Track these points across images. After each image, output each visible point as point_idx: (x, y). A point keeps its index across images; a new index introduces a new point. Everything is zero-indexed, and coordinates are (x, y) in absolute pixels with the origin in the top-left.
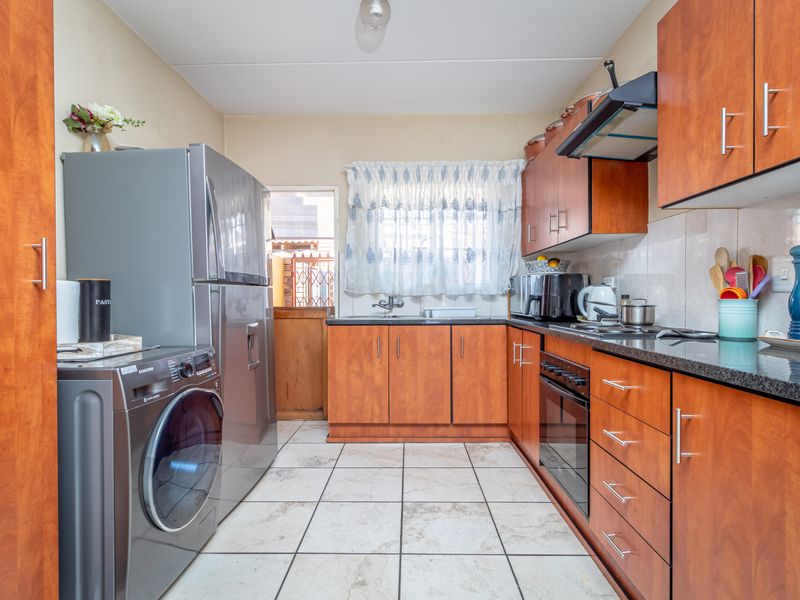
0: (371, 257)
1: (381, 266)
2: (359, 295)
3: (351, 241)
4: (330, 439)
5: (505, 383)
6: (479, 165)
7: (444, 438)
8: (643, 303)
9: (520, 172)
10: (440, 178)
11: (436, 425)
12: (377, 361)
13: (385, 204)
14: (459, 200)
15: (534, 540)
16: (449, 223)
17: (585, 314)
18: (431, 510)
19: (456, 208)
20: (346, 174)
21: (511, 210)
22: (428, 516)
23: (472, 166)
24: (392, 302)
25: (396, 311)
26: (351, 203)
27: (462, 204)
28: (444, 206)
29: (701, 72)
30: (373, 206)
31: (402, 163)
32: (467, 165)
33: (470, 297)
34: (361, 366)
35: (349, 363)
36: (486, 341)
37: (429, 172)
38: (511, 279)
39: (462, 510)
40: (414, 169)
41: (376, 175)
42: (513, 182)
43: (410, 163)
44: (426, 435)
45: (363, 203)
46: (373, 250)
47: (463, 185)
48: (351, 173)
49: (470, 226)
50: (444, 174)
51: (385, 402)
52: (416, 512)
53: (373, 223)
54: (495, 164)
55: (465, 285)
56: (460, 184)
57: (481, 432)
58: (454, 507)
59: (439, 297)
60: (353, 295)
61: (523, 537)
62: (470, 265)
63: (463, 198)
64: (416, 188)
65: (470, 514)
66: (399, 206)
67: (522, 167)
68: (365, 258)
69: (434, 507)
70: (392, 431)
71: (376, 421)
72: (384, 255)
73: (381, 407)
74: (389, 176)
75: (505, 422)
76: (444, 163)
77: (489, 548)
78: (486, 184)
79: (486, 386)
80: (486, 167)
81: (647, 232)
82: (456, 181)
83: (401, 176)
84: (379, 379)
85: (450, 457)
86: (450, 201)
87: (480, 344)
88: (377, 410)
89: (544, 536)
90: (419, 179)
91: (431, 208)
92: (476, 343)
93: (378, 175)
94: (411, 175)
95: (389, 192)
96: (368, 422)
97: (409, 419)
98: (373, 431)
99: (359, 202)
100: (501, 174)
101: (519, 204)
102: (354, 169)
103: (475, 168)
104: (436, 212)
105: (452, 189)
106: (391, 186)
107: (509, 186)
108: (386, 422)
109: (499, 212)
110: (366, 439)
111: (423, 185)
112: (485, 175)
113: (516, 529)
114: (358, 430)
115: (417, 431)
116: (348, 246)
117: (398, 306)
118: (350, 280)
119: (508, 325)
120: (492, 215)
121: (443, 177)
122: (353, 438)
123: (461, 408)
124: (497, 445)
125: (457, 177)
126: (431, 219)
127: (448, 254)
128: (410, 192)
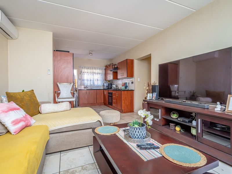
10: (93, 69)
11: (94, 103)
12: (86, 95)
13: (86, 72)
16: (95, 75)
17: (112, 88)
26: (80, 72)
27: (97, 73)
28: (94, 73)
30: (84, 72)
33: (98, 86)
34: (84, 96)
35: (82, 95)
38: (103, 84)
40: (90, 67)
42: (104, 70)
44: (93, 105)
45: (82, 72)
48: (80, 68)
49: (98, 76)
53: (84, 75)
62: (98, 82)
66: (88, 73)
67: (105, 68)
68: (82, 80)
70: (88, 105)
72: (85, 80)
74: (86, 68)
75: (103, 102)
76: (94, 67)
78: (100, 70)
79: (101, 98)
80: (100, 68)
83: (88, 68)
87: (100, 92)
88: (86, 102)
91: (92, 73)
93: (84, 68)
95: (86, 70)
100: (102, 69)
103: (98, 68)
105: (95, 71)
111: (91, 70)
117: (87, 88)
120: (101, 74)
122: (83, 106)
125: (96, 69)
126: (92, 75)
127: (95, 80)
128: (89, 71)
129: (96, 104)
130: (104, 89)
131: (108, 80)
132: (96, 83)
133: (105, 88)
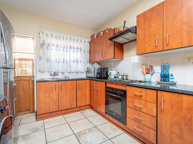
0: (48, 60)
1: (52, 63)
2: (44, 72)
3: (41, 55)
4: (37, 120)
5: (89, 94)
6: (80, 38)
7: (74, 112)
8: (125, 74)
9: (89, 42)
10: (69, 40)
11: (72, 108)
12: (54, 92)
13: (53, 45)
14: (74, 46)
15: (112, 133)
16: (72, 53)
17: (110, 77)
18: (84, 134)
19: (74, 49)
20: (39, 34)
21: (87, 51)
22: (84, 135)
23: (78, 38)
24: (55, 74)
25: (56, 77)
26: (41, 43)
27: (75, 48)
28: (71, 48)
29: (149, 29)
30: (49, 45)
31: (59, 34)
32: (77, 38)
33: (77, 73)
34: (49, 94)
35: (45, 94)
36: (85, 84)
37: (67, 38)
38: (87, 68)
39: (91, 131)
40: (62, 36)
41: (50, 36)
42: (87, 44)
43: (61, 34)
44: (69, 111)
45: (45, 43)
46: (49, 58)
47: (75, 43)
49: (77, 54)
50: (70, 39)
51: (57, 104)
52: (80, 136)
53: (49, 50)
54: (83, 39)
55: (76, 69)
56: (75, 42)
57: (83, 108)
58: (89, 131)
59: (70, 73)
60: (41, 72)
61: (110, 133)
62: (78, 64)
63: (76, 46)
64: (63, 42)
65: (94, 131)
66: (57, 46)
67: (90, 41)
68: (46, 61)
69: (84, 132)
70: (59, 113)
71: (54, 111)
72: (53, 60)
73: (56, 106)
74: (54, 37)
75: (90, 104)
76: (71, 36)
77: (105, 139)
78: (81, 43)
79: (85, 96)
80: (81, 39)
81: (123, 59)
82: (74, 41)
83: (58, 37)
84: (55, 98)
85: (78, 116)
86: (72, 47)
87: (84, 85)
88: (55, 107)
89: (113, 131)
90: (63, 39)
91: (67, 48)
92: (83, 85)
93: (51, 36)
94: (61, 37)
95: (54, 41)
96: (52, 111)
97: (65, 108)
98: (53, 114)
99: (44, 43)
100: (85, 42)
101: (89, 50)
102: (42, 32)
103: (79, 39)
104: (68, 49)
105: (73, 44)
106: (55, 40)
107: (87, 45)
108: (58, 110)
109: (84, 51)
110: (51, 117)
111: (65, 41)
112: (81, 41)
113: (107, 131)
114: (48, 115)
115: (66, 111)
116: (40, 56)
117: (56, 75)
118: (41, 67)
119: (90, 80)
120: (83, 52)
121: (70, 40)
122: (46, 117)
123: (79, 102)
124: (88, 110)
125: (74, 40)
126: (67, 51)
127: (72, 61)
128: (61, 43)
129: (76, 109)
130: (90, 79)
131: (97, 62)
132: (74, 67)
133: (92, 75)
